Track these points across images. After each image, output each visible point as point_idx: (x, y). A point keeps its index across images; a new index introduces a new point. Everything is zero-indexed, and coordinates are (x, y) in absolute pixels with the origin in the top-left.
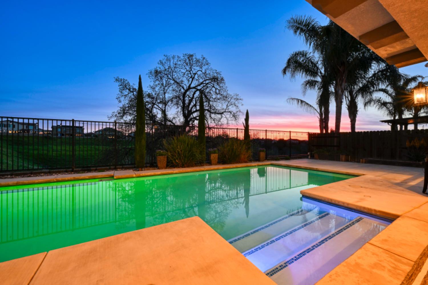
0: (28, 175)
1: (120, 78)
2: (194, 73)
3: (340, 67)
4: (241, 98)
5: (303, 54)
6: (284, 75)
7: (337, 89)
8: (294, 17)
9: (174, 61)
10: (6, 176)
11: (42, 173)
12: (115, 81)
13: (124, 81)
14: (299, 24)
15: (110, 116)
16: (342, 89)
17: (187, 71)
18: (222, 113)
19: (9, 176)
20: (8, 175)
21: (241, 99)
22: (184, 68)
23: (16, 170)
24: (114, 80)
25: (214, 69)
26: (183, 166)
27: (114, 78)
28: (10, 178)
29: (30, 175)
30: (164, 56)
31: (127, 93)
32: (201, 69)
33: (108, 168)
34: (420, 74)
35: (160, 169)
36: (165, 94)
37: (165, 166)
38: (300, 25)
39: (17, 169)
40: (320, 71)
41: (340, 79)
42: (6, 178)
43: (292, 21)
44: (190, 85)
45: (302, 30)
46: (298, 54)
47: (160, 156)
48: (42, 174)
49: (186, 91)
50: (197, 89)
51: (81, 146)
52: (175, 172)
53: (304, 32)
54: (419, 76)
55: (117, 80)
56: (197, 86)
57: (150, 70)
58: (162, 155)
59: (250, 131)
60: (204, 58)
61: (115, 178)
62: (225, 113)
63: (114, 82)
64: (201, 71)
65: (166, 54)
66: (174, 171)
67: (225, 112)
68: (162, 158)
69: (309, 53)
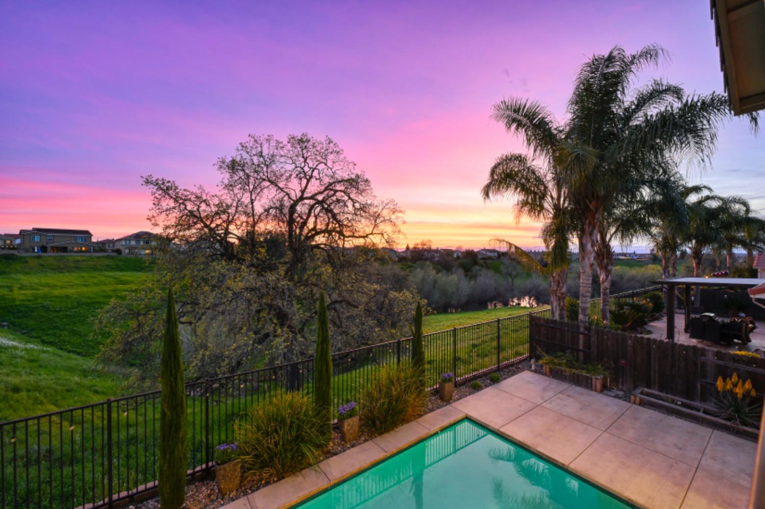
1: (155, 177)
2: (310, 168)
3: (591, 203)
4: (402, 209)
5: (520, 159)
6: (485, 199)
7: (584, 242)
8: (507, 101)
9: (271, 145)
12: (144, 183)
13: (163, 182)
14: (515, 111)
16: (593, 241)
17: (296, 167)
18: (366, 236)
22: (291, 162)
24: (142, 181)
25: (350, 161)
27: (142, 177)
30: (249, 136)
32: (325, 161)
34: (706, 184)
36: (252, 203)
37: (238, 483)
38: (518, 114)
40: (551, 193)
41: (590, 223)
43: (502, 106)
44: (303, 192)
45: (520, 125)
46: (510, 160)
47: (225, 465)
49: (296, 203)
50: (317, 200)
53: (523, 127)
54: (705, 187)
55: (147, 182)
56: (316, 194)
57: (220, 158)
59: (423, 339)
60: (330, 142)
62: (371, 236)
63: (142, 185)
64: (326, 164)
65: (252, 134)
67: (372, 234)
69: (531, 160)
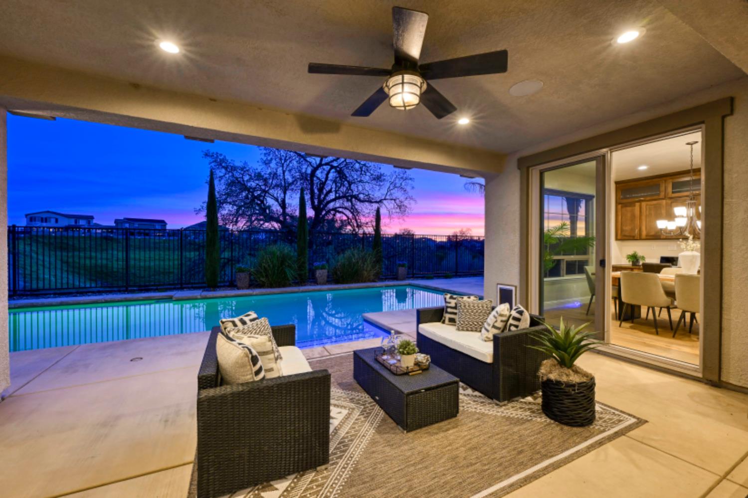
0: (74, 295)
1: (211, 151)
4: (411, 177)
10: (49, 296)
11: (89, 292)
13: (217, 156)
15: (198, 209)
18: (380, 201)
19: (52, 296)
20: (50, 294)
21: (411, 179)
23: (59, 289)
26: (271, 286)
28: (53, 297)
29: (76, 294)
31: (222, 175)
33: (172, 287)
35: (240, 289)
36: (284, 174)
37: (248, 285)
39: (60, 287)
42: (49, 297)
47: (240, 272)
48: (90, 294)
49: (316, 169)
50: (331, 166)
51: (162, 253)
52: (255, 293)
55: (207, 155)
56: (331, 162)
58: (243, 271)
61: (174, 299)
62: (385, 202)
63: (203, 157)
66: (253, 291)
67: (385, 199)
68: (242, 275)
